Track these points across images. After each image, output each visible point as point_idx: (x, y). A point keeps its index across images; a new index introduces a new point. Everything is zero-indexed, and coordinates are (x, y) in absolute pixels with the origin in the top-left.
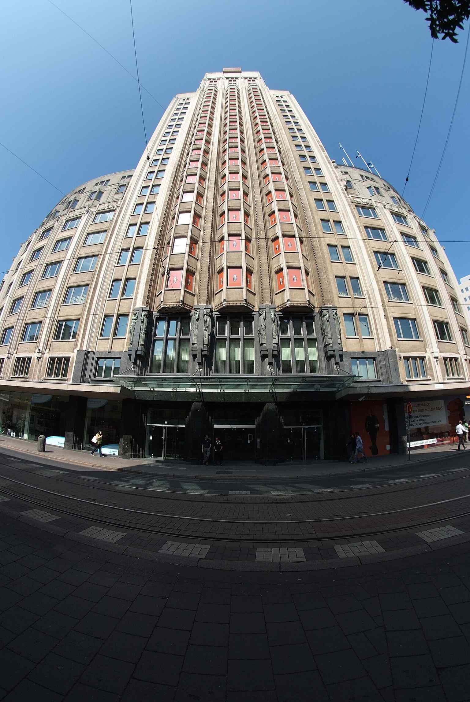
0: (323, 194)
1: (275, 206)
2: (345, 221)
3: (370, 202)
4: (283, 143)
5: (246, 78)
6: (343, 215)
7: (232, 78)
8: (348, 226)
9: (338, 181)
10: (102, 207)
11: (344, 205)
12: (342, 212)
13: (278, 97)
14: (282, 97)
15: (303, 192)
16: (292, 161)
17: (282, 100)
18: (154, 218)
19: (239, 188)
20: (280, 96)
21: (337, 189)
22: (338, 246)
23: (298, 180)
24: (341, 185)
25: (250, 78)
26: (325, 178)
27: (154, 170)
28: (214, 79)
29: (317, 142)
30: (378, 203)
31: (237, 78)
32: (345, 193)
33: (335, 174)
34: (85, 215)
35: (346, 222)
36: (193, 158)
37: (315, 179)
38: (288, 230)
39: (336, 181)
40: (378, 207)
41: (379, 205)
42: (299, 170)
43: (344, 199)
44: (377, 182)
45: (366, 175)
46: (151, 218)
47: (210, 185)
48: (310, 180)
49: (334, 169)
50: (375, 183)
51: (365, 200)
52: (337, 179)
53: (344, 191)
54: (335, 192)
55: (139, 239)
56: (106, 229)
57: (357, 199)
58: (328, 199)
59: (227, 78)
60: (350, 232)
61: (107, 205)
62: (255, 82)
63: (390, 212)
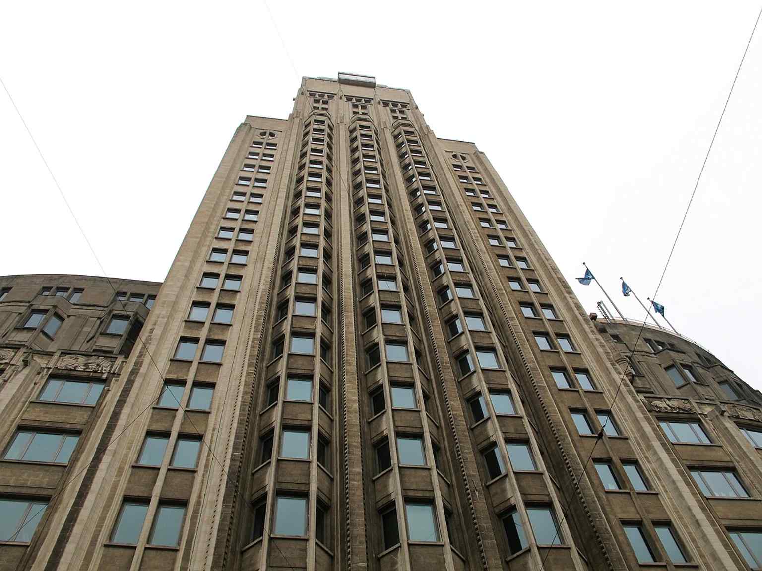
0: (585, 397)
1: (496, 431)
2: (647, 458)
3: (688, 406)
4: (485, 274)
5: (386, 103)
6: (639, 444)
7: (359, 99)
8: (655, 473)
9: (613, 365)
10: (67, 362)
11: (636, 421)
12: (635, 438)
13: (455, 156)
14: (464, 158)
15: (547, 397)
16: (512, 319)
17: (465, 164)
18: (214, 429)
19: (413, 380)
20: (459, 155)
21: (612, 382)
22: (645, 522)
23: (531, 365)
24: (620, 373)
25: (395, 104)
26: (582, 356)
27: (207, 300)
28: (322, 96)
29: (551, 270)
30: (704, 407)
31: (368, 101)
32: (633, 393)
33: (603, 346)
34: (17, 372)
35: (649, 462)
36: (303, 291)
37: (561, 361)
38: (534, 491)
39: (609, 365)
40: (706, 416)
41: (708, 410)
42: (528, 340)
43: (634, 406)
44: (684, 353)
45: (658, 339)
46: (206, 427)
47: (346, 368)
48: (552, 364)
49: (599, 337)
50: (682, 356)
51: (674, 403)
52: (610, 360)
53: (628, 386)
54: (609, 390)
55: (178, 479)
56: (79, 427)
57: (657, 403)
58: (598, 407)
59: (349, 98)
60: (663, 486)
61: (82, 360)
62: (405, 116)
63: (736, 423)
